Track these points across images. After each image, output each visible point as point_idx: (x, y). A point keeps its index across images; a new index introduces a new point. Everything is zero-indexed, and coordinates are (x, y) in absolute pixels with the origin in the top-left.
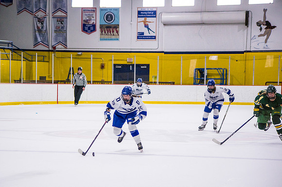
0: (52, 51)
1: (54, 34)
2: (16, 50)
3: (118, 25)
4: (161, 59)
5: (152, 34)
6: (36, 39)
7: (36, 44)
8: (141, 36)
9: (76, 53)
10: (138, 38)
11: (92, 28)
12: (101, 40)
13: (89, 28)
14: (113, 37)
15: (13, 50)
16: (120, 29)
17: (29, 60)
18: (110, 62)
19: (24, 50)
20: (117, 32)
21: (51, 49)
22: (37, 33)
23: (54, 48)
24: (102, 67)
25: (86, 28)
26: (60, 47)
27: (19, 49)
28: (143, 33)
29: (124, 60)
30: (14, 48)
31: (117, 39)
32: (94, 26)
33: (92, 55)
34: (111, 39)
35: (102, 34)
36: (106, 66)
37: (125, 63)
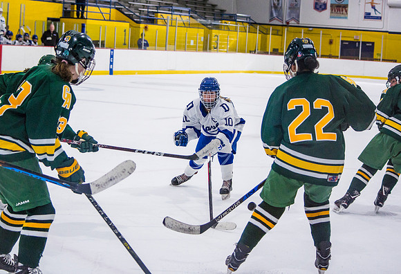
0: (285, 26)
1: (288, 11)
2: (253, 24)
3: (347, 5)
4: (385, 38)
5: (378, 15)
6: (272, 14)
7: (272, 18)
8: (368, 16)
9: (307, 29)
10: (365, 18)
11: (323, 7)
12: (331, 17)
13: (320, 7)
14: (342, 16)
15: (251, 24)
16: (349, 9)
17: (265, 33)
18: (337, 39)
19: (260, 24)
20: (346, 11)
21: (284, 24)
22: (273, 9)
23: (288, 23)
24: (331, 42)
25: (318, 7)
26: (293, 23)
27: (256, 23)
28: (370, 14)
29: (351, 37)
30: (251, 21)
31: (346, 18)
32: (325, 5)
33: (321, 31)
34: (340, 18)
35: (332, 12)
36: (334, 42)
37: (352, 40)
